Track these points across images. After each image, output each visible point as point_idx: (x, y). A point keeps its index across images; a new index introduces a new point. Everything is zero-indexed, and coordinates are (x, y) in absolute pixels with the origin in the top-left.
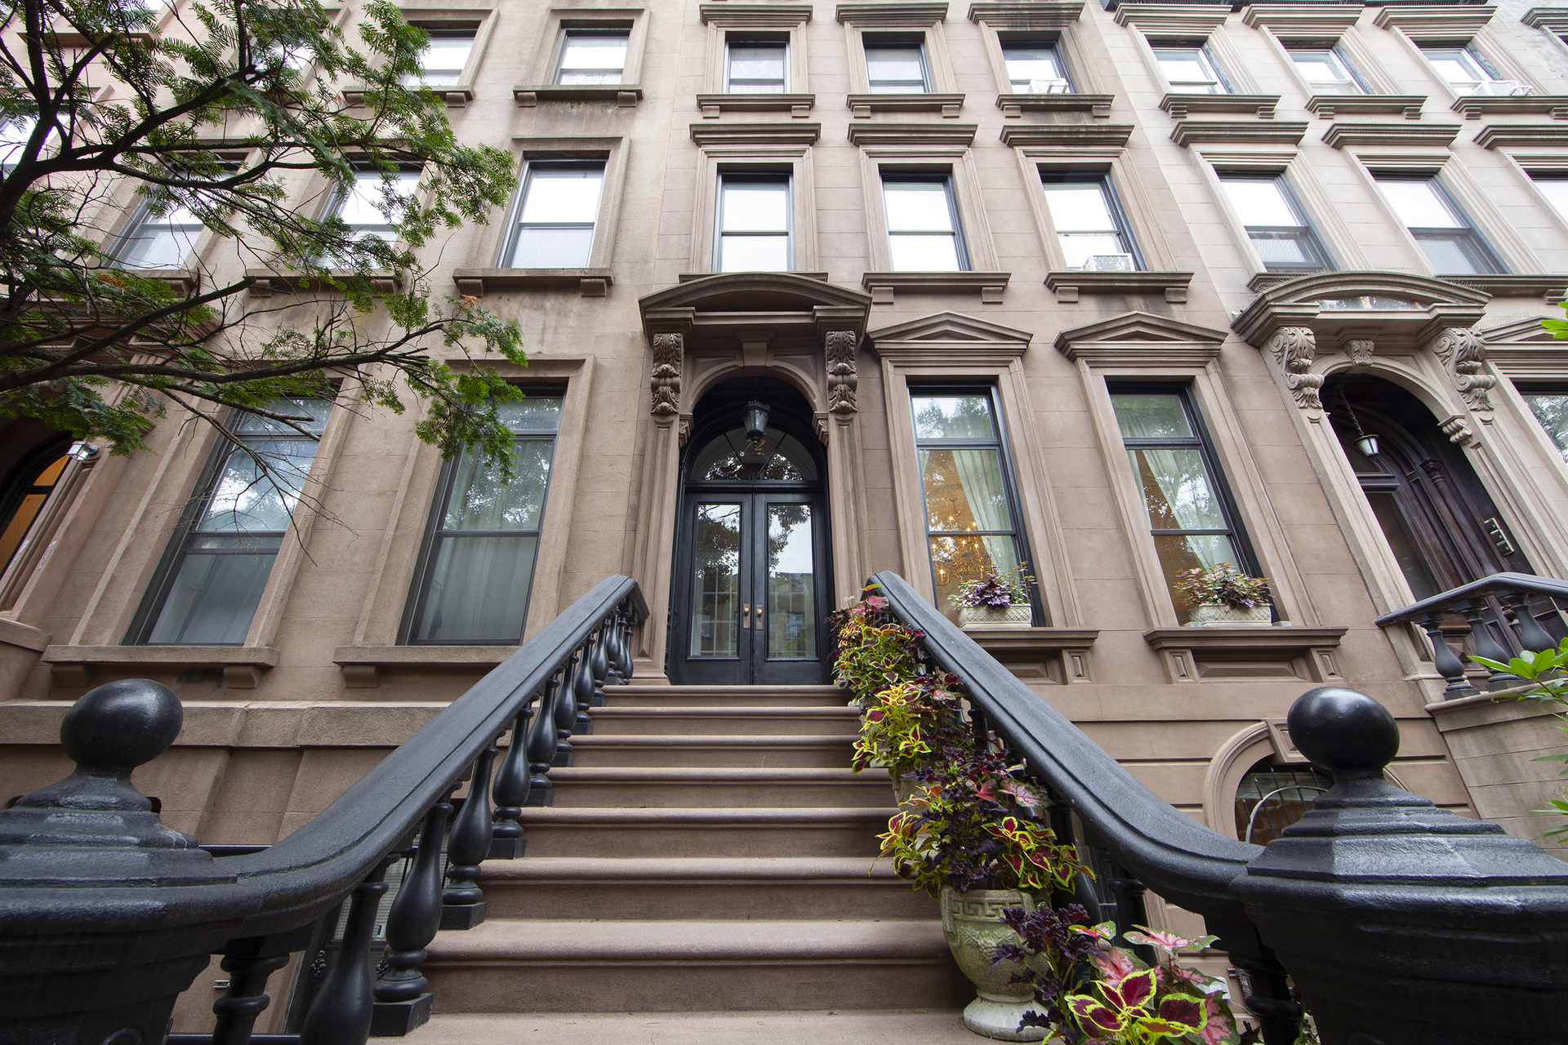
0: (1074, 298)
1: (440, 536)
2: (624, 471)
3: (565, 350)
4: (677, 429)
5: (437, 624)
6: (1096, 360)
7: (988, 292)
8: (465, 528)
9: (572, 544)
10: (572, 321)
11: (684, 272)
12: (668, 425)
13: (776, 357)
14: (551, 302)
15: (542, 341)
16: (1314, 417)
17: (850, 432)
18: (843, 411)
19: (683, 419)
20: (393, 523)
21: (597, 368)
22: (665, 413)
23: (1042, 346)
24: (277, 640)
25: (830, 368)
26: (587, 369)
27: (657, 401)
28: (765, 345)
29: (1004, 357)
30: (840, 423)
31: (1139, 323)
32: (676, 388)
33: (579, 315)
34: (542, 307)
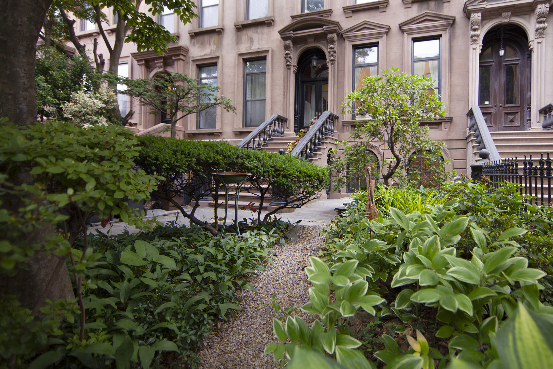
0: (410, 6)
1: (247, 101)
2: (281, 82)
3: (265, 47)
4: (293, 69)
5: (251, 121)
6: (409, 32)
7: (381, 8)
8: (253, 99)
9: (272, 102)
10: (265, 36)
11: (292, 15)
12: (290, 69)
13: (317, 42)
14: (260, 30)
15: (259, 44)
16: (475, 47)
17: (334, 66)
18: (332, 60)
19: (294, 66)
20: (236, 100)
21: (273, 51)
22: (288, 66)
23: (395, 28)
24: (222, 127)
25: (329, 47)
26: (270, 52)
27: (287, 62)
28: (313, 40)
29: (380, 35)
30: (332, 64)
31: (427, 16)
32: (290, 58)
33: (267, 34)
34: (257, 32)
